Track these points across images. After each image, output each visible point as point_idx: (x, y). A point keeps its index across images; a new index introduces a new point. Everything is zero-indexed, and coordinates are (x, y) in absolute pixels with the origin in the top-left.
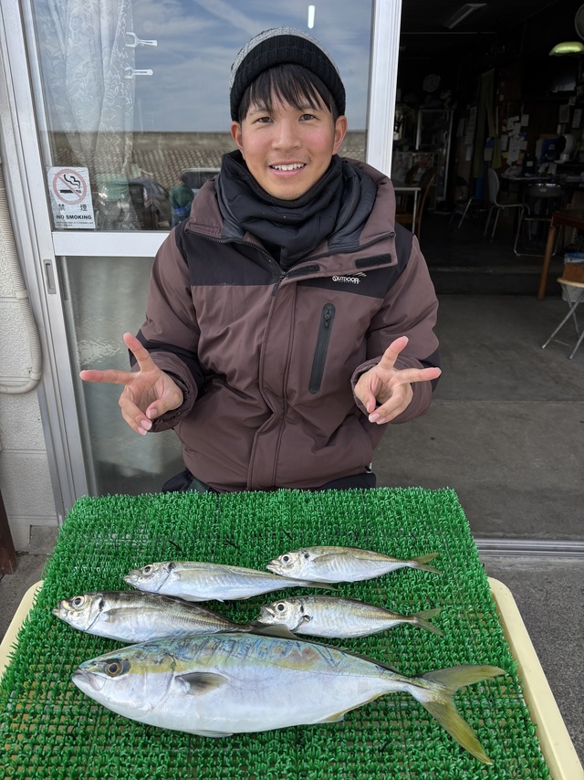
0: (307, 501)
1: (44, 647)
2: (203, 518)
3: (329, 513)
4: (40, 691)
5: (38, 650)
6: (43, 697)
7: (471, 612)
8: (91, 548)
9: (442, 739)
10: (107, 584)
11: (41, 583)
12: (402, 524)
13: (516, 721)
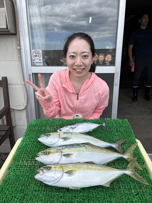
4: (22, 160)
12: (113, 126)
13: (144, 171)
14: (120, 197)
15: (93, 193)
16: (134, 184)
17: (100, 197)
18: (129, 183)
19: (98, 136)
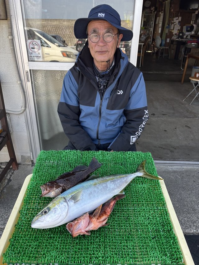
0: (107, 154)
1: (35, 191)
2: (77, 158)
3: (114, 158)
4: (34, 203)
5: (33, 192)
6: (35, 204)
7: (153, 186)
8: (45, 165)
9: (143, 216)
10: (50, 175)
11: (32, 174)
12: (135, 162)
13: (163, 212)
14: (137, 241)
15: (109, 237)
16: (152, 226)
17: (116, 241)
18: (147, 226)
19: (117, 173)
